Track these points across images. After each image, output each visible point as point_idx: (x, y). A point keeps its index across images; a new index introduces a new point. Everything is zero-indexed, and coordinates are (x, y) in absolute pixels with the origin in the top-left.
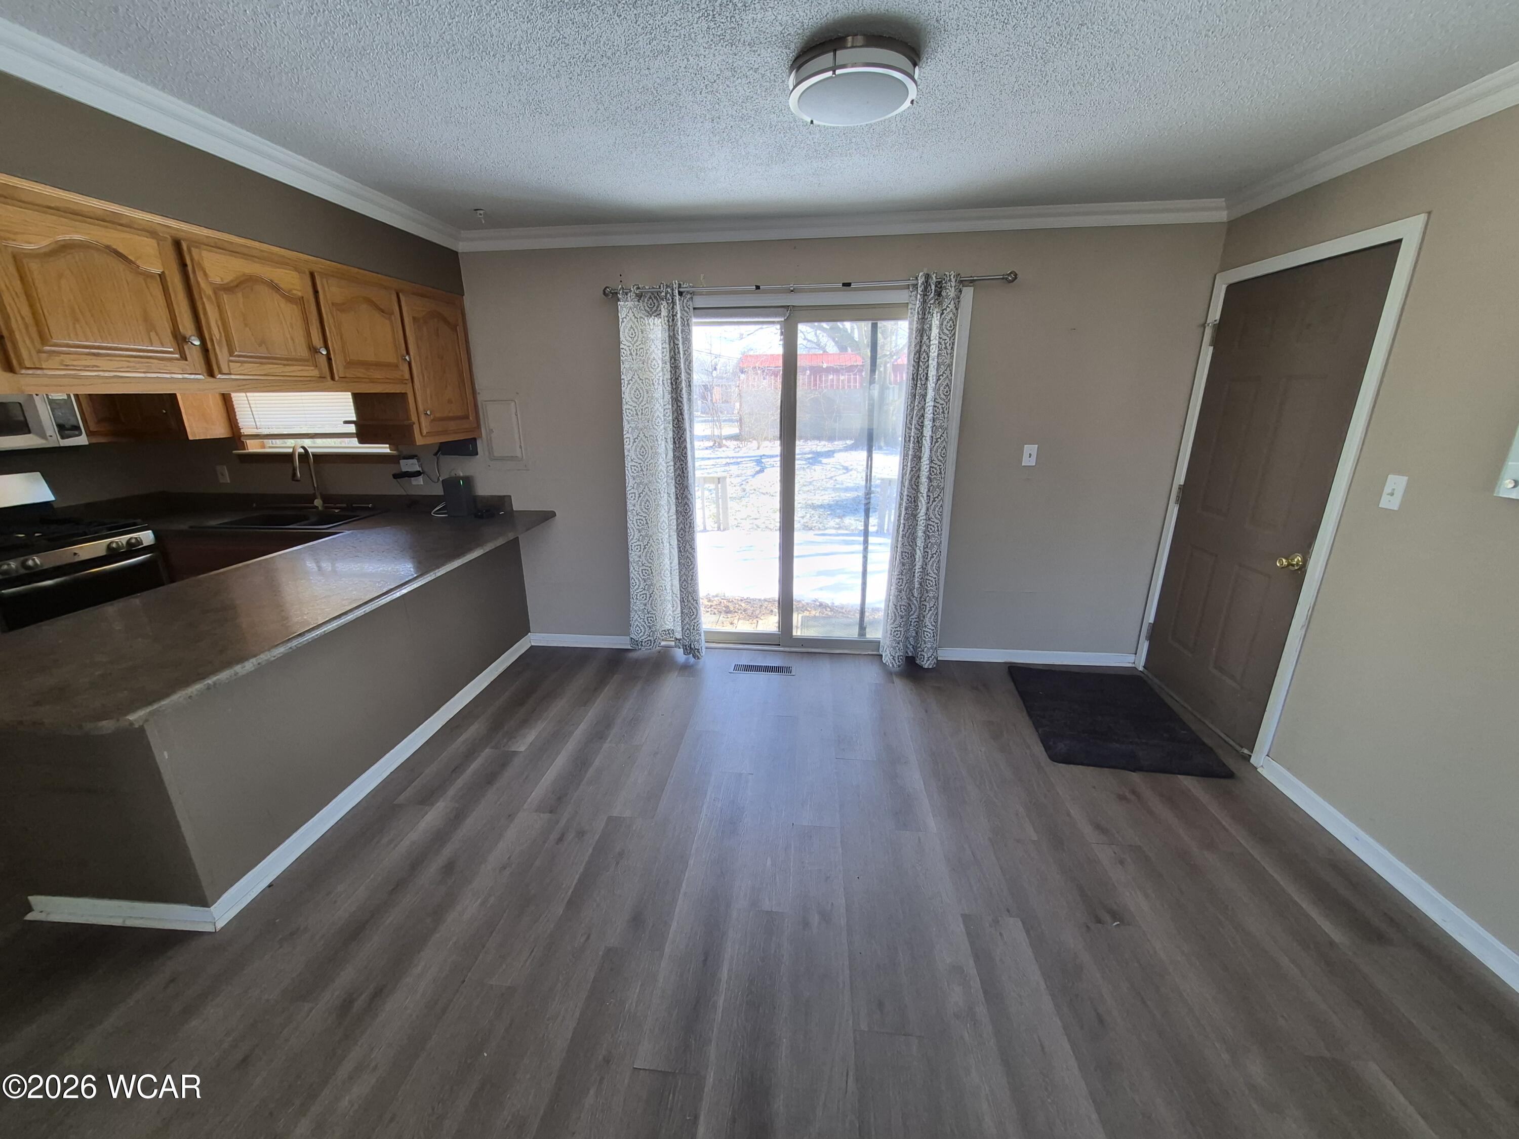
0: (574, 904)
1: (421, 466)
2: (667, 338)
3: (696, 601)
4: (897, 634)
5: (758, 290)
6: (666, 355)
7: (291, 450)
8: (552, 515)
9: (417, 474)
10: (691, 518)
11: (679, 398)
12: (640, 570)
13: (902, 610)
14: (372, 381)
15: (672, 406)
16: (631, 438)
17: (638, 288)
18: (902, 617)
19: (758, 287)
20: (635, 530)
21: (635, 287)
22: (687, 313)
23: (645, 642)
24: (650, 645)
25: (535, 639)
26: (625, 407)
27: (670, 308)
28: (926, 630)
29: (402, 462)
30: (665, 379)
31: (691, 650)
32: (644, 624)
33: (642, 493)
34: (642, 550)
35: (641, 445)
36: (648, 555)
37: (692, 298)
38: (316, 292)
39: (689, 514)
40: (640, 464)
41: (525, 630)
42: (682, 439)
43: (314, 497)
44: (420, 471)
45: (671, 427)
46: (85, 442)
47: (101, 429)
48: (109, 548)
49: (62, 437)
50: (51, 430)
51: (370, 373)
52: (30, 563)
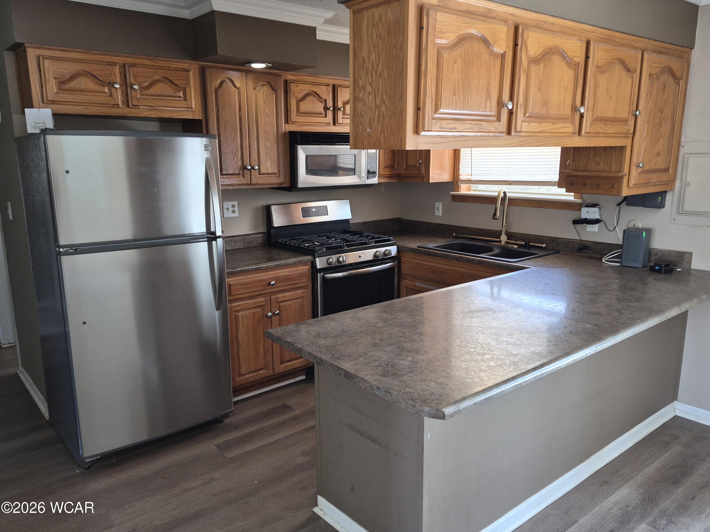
1: (600, 215)
9: (596, 221)
14: (606, 135)
25: (679, 410)
29: (583, 210)
38: (587, 57)
41: (671, 398)
43: (501, 233)
44: (599, 219)
46: (376, 182)
47: (384, 173)
48: (375, 256)
49: (368, 178)
50: (364, 174)
51: (607, 129)
52: (341, 259)
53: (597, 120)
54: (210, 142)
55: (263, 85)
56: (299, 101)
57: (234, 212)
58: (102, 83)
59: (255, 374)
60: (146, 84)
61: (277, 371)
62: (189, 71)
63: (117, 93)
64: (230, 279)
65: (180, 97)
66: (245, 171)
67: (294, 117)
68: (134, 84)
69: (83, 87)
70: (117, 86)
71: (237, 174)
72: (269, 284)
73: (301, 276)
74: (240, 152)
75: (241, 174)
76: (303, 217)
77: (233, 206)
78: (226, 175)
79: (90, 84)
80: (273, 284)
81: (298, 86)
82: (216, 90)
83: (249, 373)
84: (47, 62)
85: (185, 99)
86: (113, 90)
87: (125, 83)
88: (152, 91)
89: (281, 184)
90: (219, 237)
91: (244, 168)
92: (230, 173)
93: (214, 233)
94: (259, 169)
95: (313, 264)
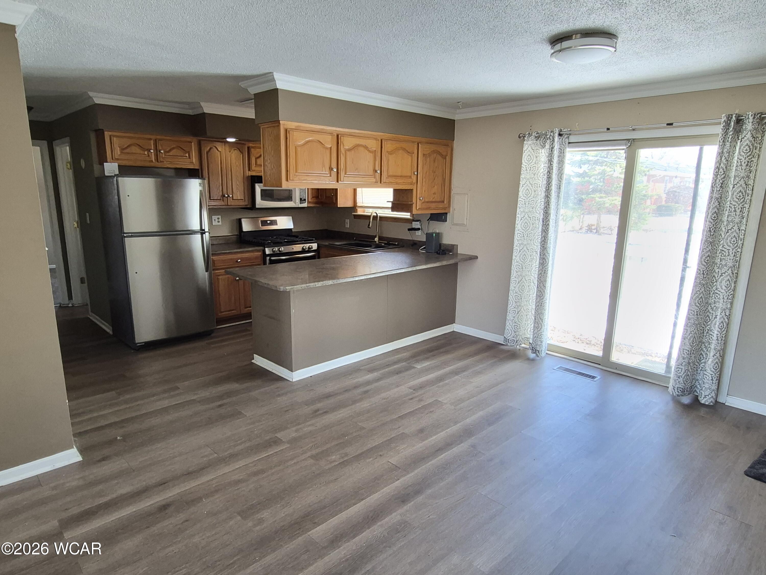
0: (401, 417)
2: (547, 161)
3: (542, 319)
4: (678, 371)
5: (609, 131)
6: (545, 171)
7: (370, 214)
8: (476, 257)
9: (418, 229)
10: (546, 267)
11: (549, 196)
12: (514, 296)
13: (685, 353)
14: (397, 184)
15: (545, 200)
16: (520, 217)
17: (538, 133)
18: (684, 359)
19: (608, 129)
20: (514, 271)
21: (536, 133)
22: (564, 145)
23: (511, 340)
24: (514, 343)
25: (456, 327)
26: (519, 199)
27: (551, 144)
28: (706, 373)
29: (413, 223)
30: (543, 184)
31: (535, 351)
32: (511, 329)
33: (522, 250)
34: (517, 284)
35: (525, 222)
36: (520, 287)
37: (568, 137)
38: (382, 148)
39: (545, 265)
40: (523, 232)
41: (452, 321)
42: (547, 219)
43: (375, 237)
44: (420, 228)
45: (543, 212)
46: (306, 206)
47: (312, 201)
48: (303, 248)
49: (300, 203)
50: (298, 200)
51: (397, 181)
52: (281, 249)
53: (389, 176)
54: (203, 182)
55: (235, 150)
56: (257, 158)
57: (219, 222)
58: (144, 150)
59: (230, 312)
60: (168, 150)
61: (242, 312)
62: (192, 143)
63: (152, 154)
64: (213, 257)
65: (187, 157)
66: (224, 198)
67: (253, 167)
68: (161, 150)
69: (134, 152)
70: (152, 151)
71: (219, 200)
72: (237, 261)
73: (256, 258)
74: (221, 187)
75: (222, 199)
76: (262, 226)
77: (218, 218)
78: (213, 200)
79: (138, 150)
80: (239, 262)
81: (255, 150)
82: (207, 153)
83: (226, 311)
84: (115, 138)
85: (189, 158)
86: (149, 153)
87: (156, 149)
88: (171, 153)
89: (246, 205)
90: (207, 232)
91: (223, 196)
92: (215, 198)
93: (204, 230)
94: (233, 197)
95: (264, 251)
